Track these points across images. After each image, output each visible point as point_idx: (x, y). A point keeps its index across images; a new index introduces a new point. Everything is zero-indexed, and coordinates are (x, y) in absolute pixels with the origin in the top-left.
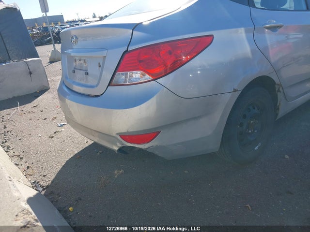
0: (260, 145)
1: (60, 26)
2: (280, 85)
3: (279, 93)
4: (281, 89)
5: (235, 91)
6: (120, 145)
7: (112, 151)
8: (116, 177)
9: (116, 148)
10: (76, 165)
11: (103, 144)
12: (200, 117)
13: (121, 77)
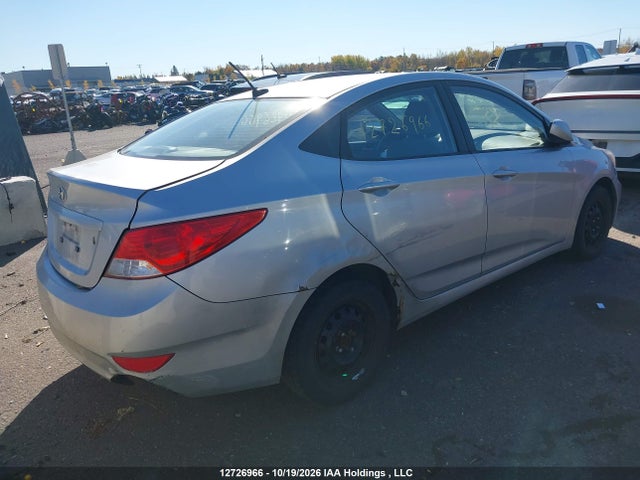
0: (362, 371)
1: (101, 89)
2: (397, 275)
3: (396, 288)
4: (399, 282)
5: (302, 289)
6: (113, 372)
7: (105, 380)
8: (119, 419)
9: (109, 377)
10: (58, 397)
11: (93, 369)
12: (242, 331)
13: (119, 266)
